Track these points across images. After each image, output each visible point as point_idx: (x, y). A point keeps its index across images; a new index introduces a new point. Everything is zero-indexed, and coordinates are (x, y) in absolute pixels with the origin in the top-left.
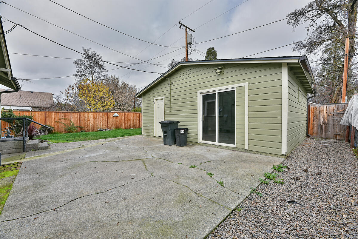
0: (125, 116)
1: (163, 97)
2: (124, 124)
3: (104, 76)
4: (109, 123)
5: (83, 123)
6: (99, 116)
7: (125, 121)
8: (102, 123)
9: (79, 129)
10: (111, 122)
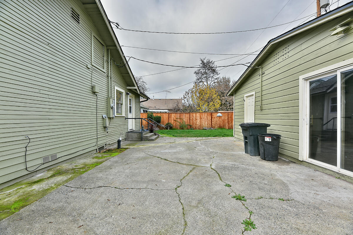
0: (229, 116)
1: (254, 93)
2: (227, 124)
3: (217, 79)
4: (213, 122)
5: (192, 121)
6: (205, 116)
7: (228, 121)
8: (206, 122)
9: (189, 127)
10: (214, 122)
